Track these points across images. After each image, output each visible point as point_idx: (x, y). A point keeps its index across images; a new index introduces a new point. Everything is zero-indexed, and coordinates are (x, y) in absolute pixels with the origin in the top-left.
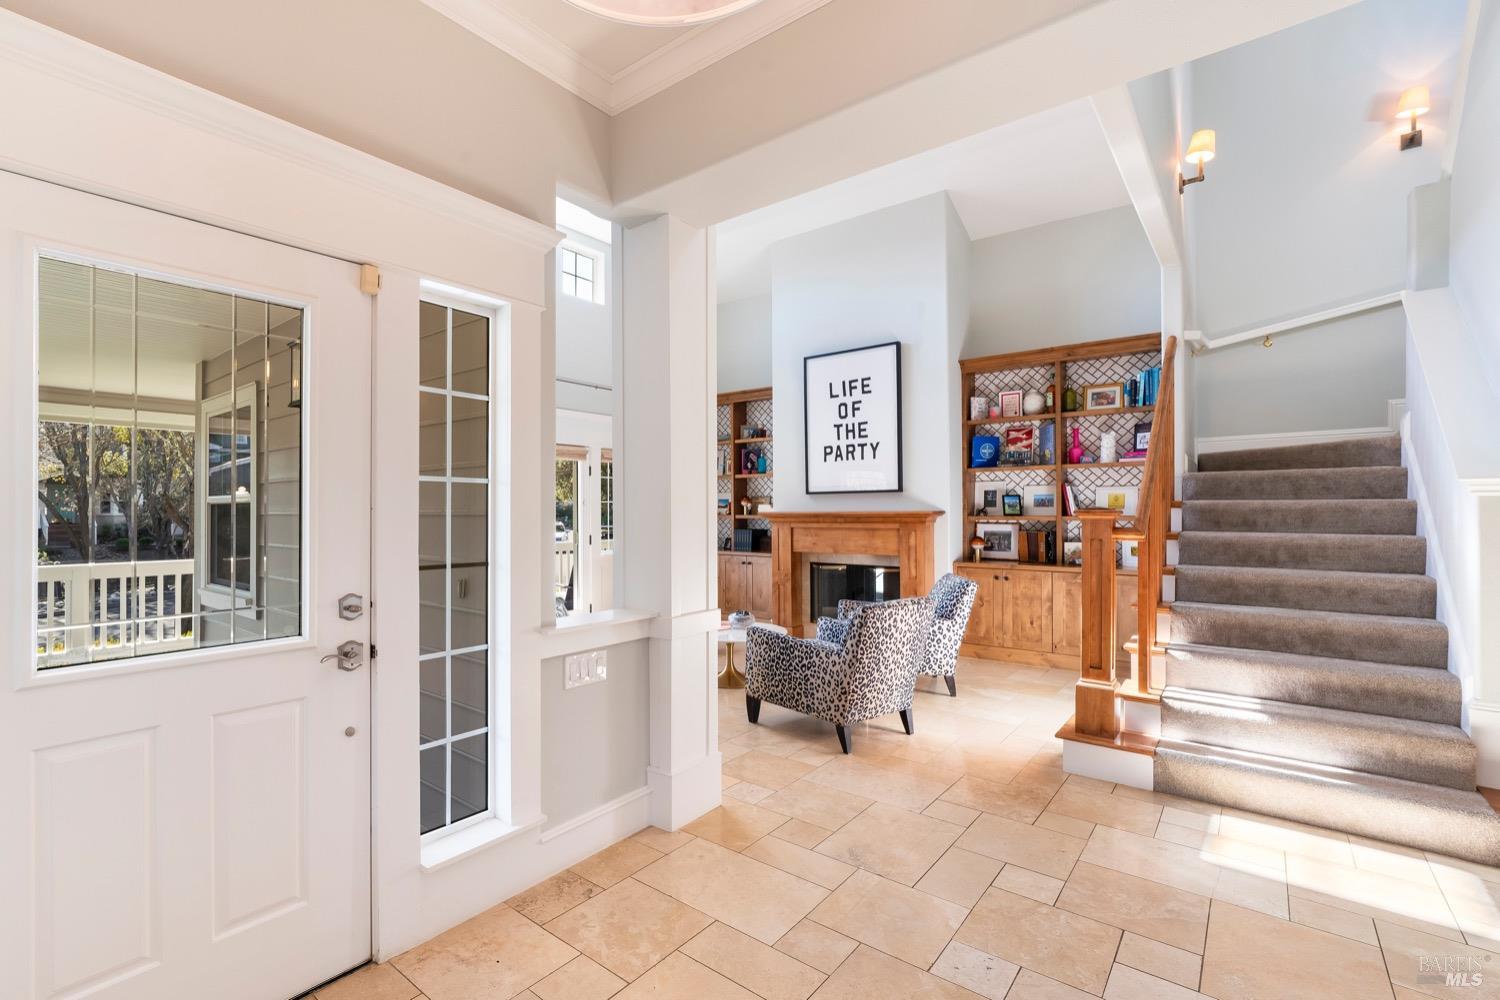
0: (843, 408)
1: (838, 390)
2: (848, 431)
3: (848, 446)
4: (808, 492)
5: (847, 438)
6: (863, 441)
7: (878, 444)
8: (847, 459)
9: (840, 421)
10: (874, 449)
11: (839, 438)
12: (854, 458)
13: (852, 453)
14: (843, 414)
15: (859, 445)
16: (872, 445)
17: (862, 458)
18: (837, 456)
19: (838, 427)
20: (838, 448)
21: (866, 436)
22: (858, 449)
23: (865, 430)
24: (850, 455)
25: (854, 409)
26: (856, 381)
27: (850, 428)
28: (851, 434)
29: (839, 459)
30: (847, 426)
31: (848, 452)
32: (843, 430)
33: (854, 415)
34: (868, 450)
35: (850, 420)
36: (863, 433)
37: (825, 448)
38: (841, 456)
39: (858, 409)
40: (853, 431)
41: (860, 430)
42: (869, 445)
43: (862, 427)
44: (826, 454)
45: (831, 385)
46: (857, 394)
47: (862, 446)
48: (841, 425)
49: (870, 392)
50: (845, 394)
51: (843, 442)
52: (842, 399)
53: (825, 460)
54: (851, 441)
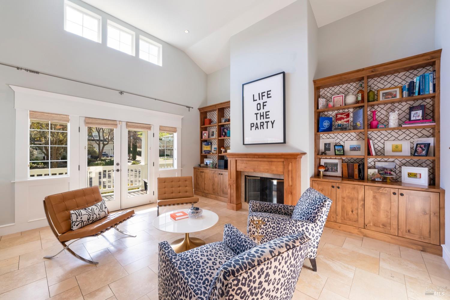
0: (259, 105)
1: (256, 97)
2: (261, 116)
3: (261, 123)
4: (244, 144)
5: (261, 119)
6: (267, 120)
7: (274, 121)
8: (261, 129)
9: (257, 112)
10: (273, 124)
11: (257, 119)
12: (263, 128)
13: (263, 126)
14: (259, 108)
15: (266, 122)
16: (271, 121)
17: (267, 128)
18: (256, 127)
19: (257, 114)
20: (257, 124)
21: (269, 118)
22: (265, 124)
23: (268, 115)
24: (262, 127)
25: (264, 106)
26: (265, 92)
27: (262, 114)
28: (262, 117)
29: (257, 129)
30: (260, 113)
31: (261, 126)
32: (259, 115)
33: (263, 109)
34: (270, 124)
35: (262, 111)
36: (267, 117)
37: (251, 124)
38: (258, 127)
39: (265, 105)
40: (263, 116)
41: (266, 115)
42: (270, 122)
43: (267, 113)
44: (251, 127)
45: (254, 95)
46: (265, 98)
47: (267, 122)
48: (258, 113)
49: (271, 97)
50: (259, 99)
51: (259, 121)
52: (258, 102)
53: (251, 130)
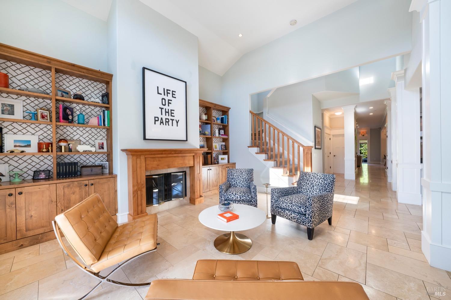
0: (164, 100)
1: (161, 91)
2: (166, 112)
3: (166, 119)
4: (145, 138)
5: (166, 115)
6: (172, 118)
7: (179, 120)
8: (166, 125)
9: (162, 107)
10: (177, 122)
11: (162, 114)
12: (169, 125)
13: (168, 122)
14: (164, 103)
15: (171, 119)
16: (176, 120)
17: (172, 125)
18: (161, 123)
19: (162, 109)
20: (162, 119)
21: (174, 116)
22: (171, 121)
23: (173, 113)
24: (167, 123)
25: (169, 103)
26: (170, 90)
27: (167, 111)
28: (167, 114)
29: (162, 124)
30: (166, 109)
31: (166, 122)
32: (164, 111)
33: (169, 106)
34: (175, 122)
35: (166, 107)
36: (172, 115)
37: (155, 117)
38: (163, 123)
39: (171, 103)
40: (168, 112)
41: (171, 112)
42: (175, 120)
43: (172, 112)
44: (155, 121)
45: (158, 87)
46: (170, 97)
47: (173, 120)
48: (163, 108)
49: (175, 98)
50: (164, 95)
51: (164, 117)
52: (163, 96)
53: (155, 124)
54: (167, 117)
